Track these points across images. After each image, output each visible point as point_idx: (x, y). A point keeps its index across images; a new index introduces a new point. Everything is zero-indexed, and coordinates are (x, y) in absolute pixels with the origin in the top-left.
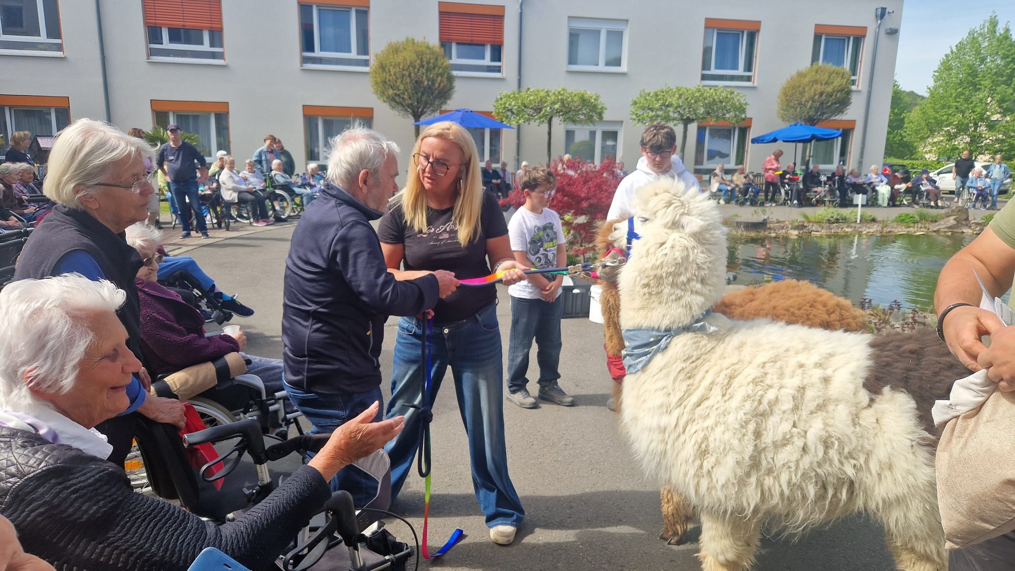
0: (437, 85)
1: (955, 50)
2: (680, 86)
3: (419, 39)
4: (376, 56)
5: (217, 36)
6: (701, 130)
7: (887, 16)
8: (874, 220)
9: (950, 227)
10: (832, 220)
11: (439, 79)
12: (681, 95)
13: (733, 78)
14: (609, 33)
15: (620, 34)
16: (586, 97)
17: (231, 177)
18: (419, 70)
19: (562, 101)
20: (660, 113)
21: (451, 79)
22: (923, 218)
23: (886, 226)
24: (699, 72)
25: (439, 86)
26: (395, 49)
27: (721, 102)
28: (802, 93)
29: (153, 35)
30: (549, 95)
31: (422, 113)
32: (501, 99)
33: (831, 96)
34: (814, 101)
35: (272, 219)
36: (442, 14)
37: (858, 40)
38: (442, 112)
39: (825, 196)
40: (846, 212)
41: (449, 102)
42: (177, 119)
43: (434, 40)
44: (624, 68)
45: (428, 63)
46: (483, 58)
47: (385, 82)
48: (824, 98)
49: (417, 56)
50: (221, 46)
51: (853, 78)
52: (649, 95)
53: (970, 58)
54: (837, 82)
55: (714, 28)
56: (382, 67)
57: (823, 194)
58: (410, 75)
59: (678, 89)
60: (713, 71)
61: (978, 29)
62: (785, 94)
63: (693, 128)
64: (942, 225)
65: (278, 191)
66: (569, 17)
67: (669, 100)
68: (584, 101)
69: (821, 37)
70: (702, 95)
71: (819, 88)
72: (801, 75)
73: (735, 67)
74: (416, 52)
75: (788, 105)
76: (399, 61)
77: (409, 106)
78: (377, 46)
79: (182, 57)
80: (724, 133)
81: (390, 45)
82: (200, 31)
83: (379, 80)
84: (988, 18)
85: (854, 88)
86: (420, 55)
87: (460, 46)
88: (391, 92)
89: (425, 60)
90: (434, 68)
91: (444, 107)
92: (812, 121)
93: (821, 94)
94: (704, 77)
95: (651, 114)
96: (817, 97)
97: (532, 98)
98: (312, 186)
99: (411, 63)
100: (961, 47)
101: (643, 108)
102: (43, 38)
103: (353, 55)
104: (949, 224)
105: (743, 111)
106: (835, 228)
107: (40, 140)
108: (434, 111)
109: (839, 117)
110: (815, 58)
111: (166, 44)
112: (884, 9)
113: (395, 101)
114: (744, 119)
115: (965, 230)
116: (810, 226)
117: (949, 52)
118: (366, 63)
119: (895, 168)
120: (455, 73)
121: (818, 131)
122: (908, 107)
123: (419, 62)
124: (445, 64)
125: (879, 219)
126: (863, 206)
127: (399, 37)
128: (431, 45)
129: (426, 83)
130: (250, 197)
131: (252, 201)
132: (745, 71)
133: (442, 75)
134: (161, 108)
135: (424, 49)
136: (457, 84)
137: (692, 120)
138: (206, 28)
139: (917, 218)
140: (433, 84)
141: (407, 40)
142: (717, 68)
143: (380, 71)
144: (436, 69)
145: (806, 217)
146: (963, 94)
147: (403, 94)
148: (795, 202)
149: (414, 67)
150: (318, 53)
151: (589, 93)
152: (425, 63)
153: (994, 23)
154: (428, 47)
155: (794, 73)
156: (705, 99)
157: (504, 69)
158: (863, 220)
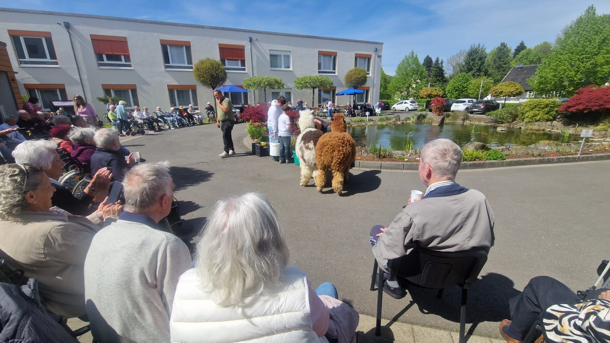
0: (220, 76)
1: (401, 62)
2: (310, 75)
3: (211, 58)
4: (195, 65)
5: (128, 58)
6: (320, 91)
7: (377, 51)
8: (372, 120)
9: (394, 122)
10: (359, 121)
11: (221, 73)
12: (310, 79)
13: (329, 73)
14: (284, 56)
15: (288, 56)
16: (277, 80)
17: (138, 114)
18: (212, 70)
19: (268, 81)
20: (304, 85)
21: (225, 74)
22: (387, 119)
23: (375, 122)
24: (317, 70)
25: (221, 76)
26: (202, 62)
27: (324, 81)
28: (351, 78)
29: (99, 57)
30: (263, 79)
31: (216, 87)
32: (246, 81)
33: (360, 79)
34: (355, 80)
35: (157, 129)
36: (220, 48)
37: (369, 59)
38: (224, 86)
39: (360, 113)
40: (363, 118)
41: (226, 82)
42: (115, 92)
43: (218, 58)
44: (291, 69)
45: (216, 68)
46: (238, 65)
47: (199, 75)
48: (358, 79)
49: (211, 65)
50: (130, 62)
51: (367, 72)
52: (300, 78)
53: (406, 65)
54: (362, 74)
55: (321, 54)
56: (197, 69)
57: (359, 112)
58: (209, 72)
59: (310, 77)
60: (322, 70)
61: (408, 55)
62: (346, 78)
63: (316, 90)
64: (391, 121)
65: (159, 119)
66: (269, 50)
67: (307, 80)
68: (277, 82)
69: (357, 58)
70: (317, 79)
71: (357, 76)
72: (351, 71)
73: (330, 69)
74: (211, 64)
75: (347, 82)
76: (203, 67)
77: (210, 84)
78: (196, 60)
79: (113, 66)
80: (327, 92)
81: (200, 61)
82: (120, 56)
83: (197, 74)
84: (411, 52)
85: (367, 76)
86: (212, 64)
87: (228, 61)
88: (202, 79)
89: (214, 66)
90: (218, 70)
91: (224, 84)
92: (355, 88)
93: (357, 78)
94: (319, 72)
95: (301, 85)
96: (356, 79)
97: (257, 80)
98: (172, 116)
99: (209, 68)
100: (403, 61)
101: (298, 83)
102: (48, 59)
103: (186, 65)
104: (393, 121)
105: (332, 84)
106: (360, 124)
107: (53, 102)
108: (220, 86)
109: (363, 86)
110: (356, 65)
111: (106, 61)
112: (376, 49)
113: (204, 83)
114: (333, 87)
115: (398, 122)
116: (352, 123)
117: (400, 63)
118: (191, 68)
119: (385, 103)
120: (227, 71)
121: (357, 91)
122: (389, 83)
123: (212, 67)
124: (222, 68)
125: (373, 120)
126: (368, 116)
127: (203, 57)
128: (216, 60)
129: (215, 75)
130: (147, 121)
131: (148, 123)
132: (333, 70)
133: (221, 72)
134: (106, 88)
135: (213, 62)
136: (228, 75)
137: (316, 88)
138: (122, 55)
139: (385, 119)
140: (218, 76)
141: (207, 58)
142: (323, 69)
143: (197, 71)
144: (219, 70)
145: (351, 120)
146: (404, 77)
147: (207, 79)
148: (350, 115)
149: (210, 69)
150: (171, 64)
151: (278, 79)
152: (214, 68)
153: (413, 53)
154: (215, 61)
155: (348, 71)
156: (319, 80)
157: (246, 69)
158: (370, 120)
